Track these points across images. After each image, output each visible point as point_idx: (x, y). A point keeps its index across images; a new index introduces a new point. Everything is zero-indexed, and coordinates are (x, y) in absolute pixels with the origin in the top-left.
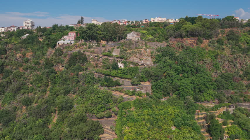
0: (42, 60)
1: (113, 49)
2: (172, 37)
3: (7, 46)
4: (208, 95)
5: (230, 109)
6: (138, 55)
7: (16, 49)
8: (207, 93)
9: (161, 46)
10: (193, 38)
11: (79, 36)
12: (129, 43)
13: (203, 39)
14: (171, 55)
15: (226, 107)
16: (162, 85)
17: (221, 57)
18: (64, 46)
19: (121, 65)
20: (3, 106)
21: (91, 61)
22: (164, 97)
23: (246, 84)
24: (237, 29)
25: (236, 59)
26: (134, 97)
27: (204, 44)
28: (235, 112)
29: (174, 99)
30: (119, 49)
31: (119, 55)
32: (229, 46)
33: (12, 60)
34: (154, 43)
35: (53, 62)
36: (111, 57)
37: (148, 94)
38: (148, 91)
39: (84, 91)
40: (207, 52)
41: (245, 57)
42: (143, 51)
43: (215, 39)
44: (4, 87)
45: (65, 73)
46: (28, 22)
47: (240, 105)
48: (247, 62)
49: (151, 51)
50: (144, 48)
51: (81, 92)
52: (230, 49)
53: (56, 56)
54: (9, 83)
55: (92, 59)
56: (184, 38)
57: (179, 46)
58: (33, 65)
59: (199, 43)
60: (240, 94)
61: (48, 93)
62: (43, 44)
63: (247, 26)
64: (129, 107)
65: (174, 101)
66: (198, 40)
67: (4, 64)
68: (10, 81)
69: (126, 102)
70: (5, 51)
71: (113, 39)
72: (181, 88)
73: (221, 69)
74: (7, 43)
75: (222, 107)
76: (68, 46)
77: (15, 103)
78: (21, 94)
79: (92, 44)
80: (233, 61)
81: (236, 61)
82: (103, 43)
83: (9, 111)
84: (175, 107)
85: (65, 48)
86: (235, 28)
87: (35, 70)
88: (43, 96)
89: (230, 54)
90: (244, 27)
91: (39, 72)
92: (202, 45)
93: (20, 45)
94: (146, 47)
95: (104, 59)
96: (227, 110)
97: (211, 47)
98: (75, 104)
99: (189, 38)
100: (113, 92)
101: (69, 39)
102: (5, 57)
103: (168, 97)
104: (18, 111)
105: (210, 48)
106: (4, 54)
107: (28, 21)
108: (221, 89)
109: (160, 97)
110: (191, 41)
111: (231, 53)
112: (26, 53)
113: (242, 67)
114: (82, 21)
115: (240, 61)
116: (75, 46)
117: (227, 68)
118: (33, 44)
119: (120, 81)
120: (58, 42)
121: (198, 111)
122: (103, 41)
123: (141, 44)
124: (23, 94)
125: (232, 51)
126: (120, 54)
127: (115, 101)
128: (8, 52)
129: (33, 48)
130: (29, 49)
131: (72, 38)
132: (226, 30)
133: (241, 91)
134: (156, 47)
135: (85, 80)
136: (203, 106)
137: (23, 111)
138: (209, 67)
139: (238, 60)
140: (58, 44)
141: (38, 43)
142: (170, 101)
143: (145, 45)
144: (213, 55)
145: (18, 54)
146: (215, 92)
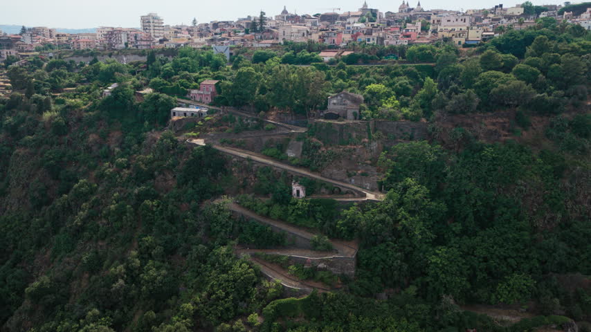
0: (135, 155)
1: (289, 140)
2: (443, 111)
4: (509, 289)
6: (343, 164)
8: (508, 285)
9: (412, 132)
10: (502, 112)
12: (326, 128)
15: (554, 326)
18: (184, 123)
19: (298, 192)
21: (235, 170)
22: (387, 289)
26: (310, 282)
27: (532, 131)
29: (408, 299)
30: (301, 143)
31: (299, 159)
33: (80, 149)
34: (395, 124)
36: (282, 160)
37: (345, 279)
38: (346, 272)
42: (358, 149)
43: (568, 116)
46: (149, 21)
49: (384, 146)
50: (362, 141)
55: (236, 165)
57: (458, 140)
59: (518, 128)
64: (292, 314)
65: (408, 306)
66: (516, 118)
70: (67, 127)
72: (431, 272)
73: (566, 208)
74: (71, 107)
76: (192, 124)
78: (85, 240)
85: (187, 127)
92: (525, 134)
94: (370, 137)
95: (261, 170)
97: (552, 140)
99: (492, 112)
101: (201, 98)
102: (67, 141)
103: (397, 289)
105: (547, 144)
109: (374, 292)
112: (109, 131)
114: (262, 20)
116: (207, 125)
120: (174, 110)
121: (471, 331)
126: (302, 154)
127: (263, 294)
128: (72, 130)
129: (124, 120)
131: (207, 98)
134: (401, 133)
135: (210, 226)
136: (490, 320)
137: (83, 282)
140: (172, 114)
141: (134, 108)
142: (395, 304)
143: (367, 133)
144: (549, 167)
145: (90, 136)
146: (531, 283)
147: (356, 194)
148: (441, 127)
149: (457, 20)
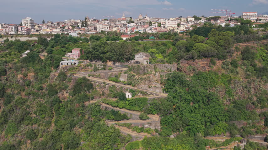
0: (45, 83)
1: (121, 73)
2: (183, 59)
3: (6, 65)
4: (219, 128)
5: (242, 144)
6: (147, 82)
7: (17, 70)
8: (219, 127)
9: (171, 69)
10: (205, 59)
11: (83, 55)
12: (137, 68)
13: (217, 60)
14: (182, 82)
15: (237, 141)
16: (172, 121)
17: (235, 83)
18: (68, 68)
19: (128, 95)
20: (7, 137)
21: (97, 88)
22: (174, 133)
23: (260, 112)
24: (253, 43)
25: (250, 84)
26: (142, 133)
27: (217, 66)
28: (246, 148)
29: (183, 136)
30: (127, 75)
31: (126, 82)
32: (243, 67)
33: (13, 82)
34: (164, 65)
35: (57, 88)
36: (118, 82)
37: (156, 131)
38: (157, 128)
39: (91, 127)
40: (219, 78)
41: (260, 82)
42: (152, 76)
43: (229, 60)
44: (7, 116)
45: (70, 103)
46: (27, 21)
47: (252, 138)
48: (262, 88)
49: (160, 75)
50: (153, 72)
51: (88, 129)
52: (245, 72)
53: (60, 81)
54: (11, 111)
55: (98, 85)
56: (197, 60)
57: (191, 70)
58: (35, 90)
59: (212, 65)
60: (252, 125)
61: (53, 125)
62: (45, 64)
63: (264, 39)
64: (137, 148)
65: (184, 139)
66: (211, 61)
67: (5, 87)
68: (13, 108)
69: (134, 141)
70: (5, 71)
71: (120, 60)
72: (191, 124)
73: (234, 95)
74: (6, 62)
75: (233, 142)
76: (72, 68)
77: (19, 135)
78: (25, 125)
79: (98, 66)
80: (246, 86)
81: (250, 85)
82: (110, 63)
83: (14, 146)
84: (184, 146)
85: (69, 70)
86: (251, 42)
87: (38, 96)
88: (48, 129)
89: (244, 78)
90: (260, 40)
91: (43, 99)
92: (215, 68)
93: (21, 64)
94: (155, 71)
95: (110, 87)
96: (238, 145)
97: (225, 69)
98: (82, 141)
99: (201, 59)
100: (121, 127)
101: (73, 57)
102: (6, 79)
103: (178, 133)
104: (23, 146)
105: (223, 71)
106: (4, 76)
107: (27, 19)
108: (233, 120)
109: (169, 134)
110: (203, 63)
111: (246, 77)
112: (27, 73)
113: (256, 92)
114: (86, 21)
115: (254, 86)
116: (80, 68)
117: (240, 94)
118: (35, 63)
119: (127, 114)
120: (61, 62)
121: (208, 147)
122: (109, 61)
123: (150, 69)
124: (27, 125)
125: (246, 74)
126: (127, 79)
127: (123, 140)
128: (8, 73)
129: (35, 67)
130: (30, 68)
131: (76, 57)
132: (241, 44)
133: (254, 121)
134: (166, 69)
135: (92, 113)
136: (214, 141)
137: (27, 145)
138: (222, 94)
139: (253, 85)
140: (61, 64)
141: (40, 62)
142: (179, 139)
143: (154, 69)
144: (226, 80)
145: (18, 76)
146: (227, 125)
147: (154, 95)
148: (183, 66)
149: (172, 22)
